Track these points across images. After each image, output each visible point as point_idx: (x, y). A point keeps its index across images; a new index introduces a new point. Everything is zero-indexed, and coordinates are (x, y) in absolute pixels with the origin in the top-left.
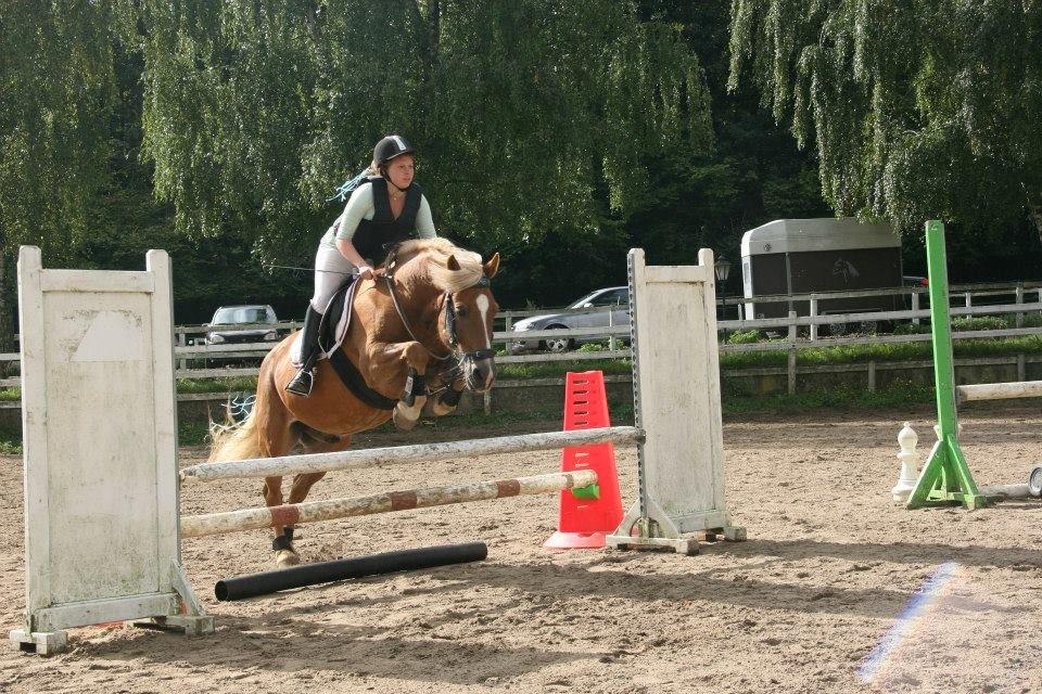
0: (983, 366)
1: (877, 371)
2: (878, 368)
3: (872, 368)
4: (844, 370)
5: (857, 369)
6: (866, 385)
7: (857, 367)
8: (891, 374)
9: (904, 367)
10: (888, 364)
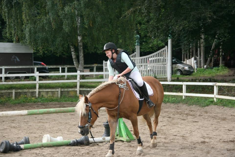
0: (49, 91)
1: (16, 93)
2: (16, 91)
3: (14, 91)
4: (5, 92)
5: (9, 92)
6: (12, 97)
7: (9, 91)
8: (20, 93)
9: (24, 91)
10: (19, 90)
